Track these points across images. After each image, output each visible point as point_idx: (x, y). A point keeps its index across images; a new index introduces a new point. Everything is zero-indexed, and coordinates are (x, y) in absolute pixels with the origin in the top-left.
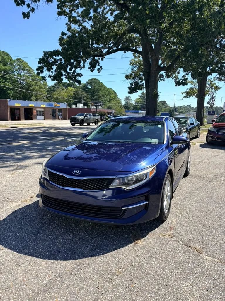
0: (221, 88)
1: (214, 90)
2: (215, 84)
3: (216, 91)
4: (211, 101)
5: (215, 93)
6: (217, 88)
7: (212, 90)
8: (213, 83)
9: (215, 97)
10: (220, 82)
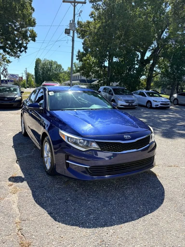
0: (12, 62)
1: (6, 63)
2: (7, 58)
3: (8, 64)
4: (4, 72)
5: (7, 66)
6: (9, 62)
7: (5, 63)
8: (4, 57)
9: (7, 69)
10: (10, 57)
